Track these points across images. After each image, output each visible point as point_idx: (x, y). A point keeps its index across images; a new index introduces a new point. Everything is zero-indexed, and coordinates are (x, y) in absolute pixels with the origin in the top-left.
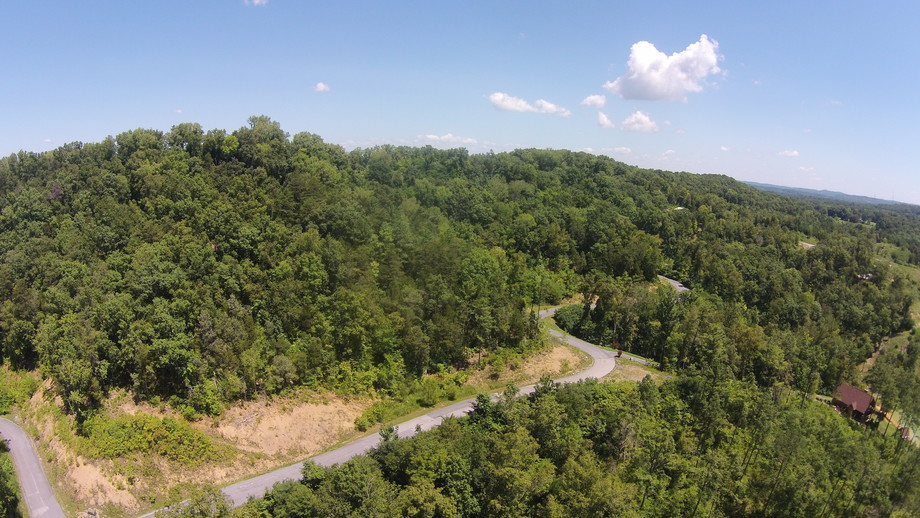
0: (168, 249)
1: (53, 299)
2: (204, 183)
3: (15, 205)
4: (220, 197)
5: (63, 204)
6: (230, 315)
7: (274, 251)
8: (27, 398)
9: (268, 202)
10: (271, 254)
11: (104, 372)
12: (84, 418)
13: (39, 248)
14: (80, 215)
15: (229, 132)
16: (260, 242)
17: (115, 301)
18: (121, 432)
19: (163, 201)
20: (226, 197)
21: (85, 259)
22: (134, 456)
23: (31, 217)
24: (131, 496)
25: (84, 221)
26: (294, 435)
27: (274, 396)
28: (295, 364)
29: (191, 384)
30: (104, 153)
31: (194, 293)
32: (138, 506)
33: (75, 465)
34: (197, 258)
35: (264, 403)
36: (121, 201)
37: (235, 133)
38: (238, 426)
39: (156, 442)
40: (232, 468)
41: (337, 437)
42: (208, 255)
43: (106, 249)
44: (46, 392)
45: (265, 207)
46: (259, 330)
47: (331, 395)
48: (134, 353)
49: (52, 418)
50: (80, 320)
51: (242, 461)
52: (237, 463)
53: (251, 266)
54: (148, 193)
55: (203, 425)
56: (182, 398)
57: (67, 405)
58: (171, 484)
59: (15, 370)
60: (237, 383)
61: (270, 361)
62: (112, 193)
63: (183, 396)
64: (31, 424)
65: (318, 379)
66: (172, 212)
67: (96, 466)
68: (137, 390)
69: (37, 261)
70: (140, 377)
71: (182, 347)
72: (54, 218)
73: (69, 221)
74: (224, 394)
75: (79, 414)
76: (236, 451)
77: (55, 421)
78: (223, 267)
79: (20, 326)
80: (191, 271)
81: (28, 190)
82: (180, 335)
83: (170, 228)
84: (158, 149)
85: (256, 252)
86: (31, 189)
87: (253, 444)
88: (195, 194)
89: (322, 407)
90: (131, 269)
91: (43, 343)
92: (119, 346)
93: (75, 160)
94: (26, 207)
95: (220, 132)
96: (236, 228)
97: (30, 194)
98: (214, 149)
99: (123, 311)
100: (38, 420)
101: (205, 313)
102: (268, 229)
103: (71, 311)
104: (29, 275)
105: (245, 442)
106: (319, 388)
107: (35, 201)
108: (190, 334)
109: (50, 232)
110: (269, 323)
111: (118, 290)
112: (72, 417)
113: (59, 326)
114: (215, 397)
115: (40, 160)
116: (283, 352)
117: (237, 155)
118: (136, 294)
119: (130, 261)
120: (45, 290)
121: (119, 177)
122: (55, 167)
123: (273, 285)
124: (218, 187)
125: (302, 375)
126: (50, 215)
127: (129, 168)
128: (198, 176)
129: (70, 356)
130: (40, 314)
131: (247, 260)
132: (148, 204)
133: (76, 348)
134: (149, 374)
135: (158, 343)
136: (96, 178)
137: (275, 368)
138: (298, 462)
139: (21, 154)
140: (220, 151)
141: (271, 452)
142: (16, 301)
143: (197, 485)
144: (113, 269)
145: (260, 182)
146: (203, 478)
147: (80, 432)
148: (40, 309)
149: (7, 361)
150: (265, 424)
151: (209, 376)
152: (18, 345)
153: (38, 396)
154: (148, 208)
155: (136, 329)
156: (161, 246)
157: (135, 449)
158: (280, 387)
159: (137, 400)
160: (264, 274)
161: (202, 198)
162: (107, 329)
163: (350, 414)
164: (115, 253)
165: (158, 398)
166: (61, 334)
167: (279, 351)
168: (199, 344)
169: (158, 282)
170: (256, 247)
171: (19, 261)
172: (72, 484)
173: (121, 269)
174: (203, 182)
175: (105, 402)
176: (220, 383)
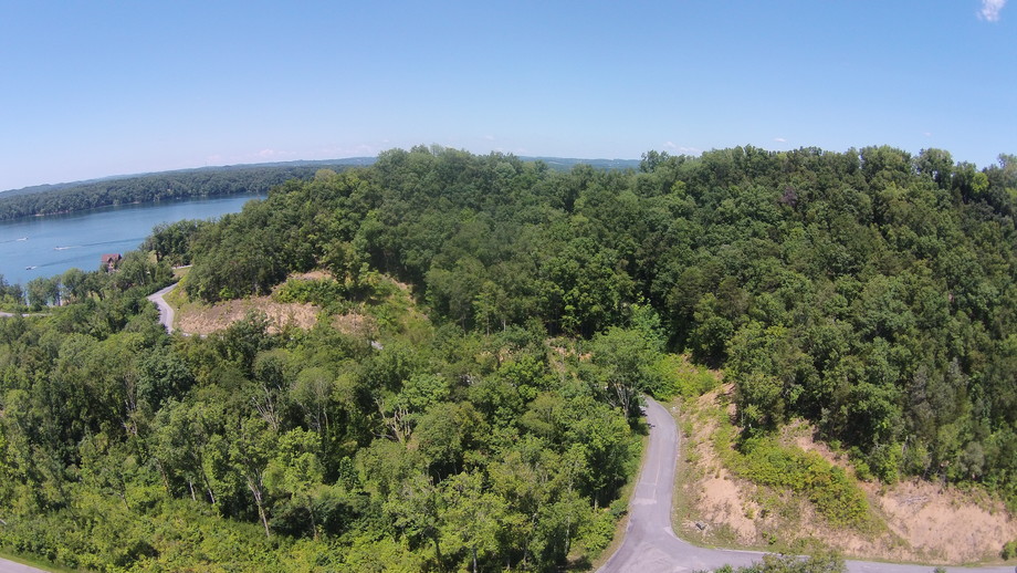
0: (904, 287)
1: (764, 306)
2: (951, 222)
3: (738, 199)
4: (966, 243)
5: (796, 211)
6: (947, 380)
7: (1008, 320)
8: (696, 394)
9: (1011, 260)
10: (1004, 323)
11: (795, 396)
12: (751, 436)
13: (761, 250)
14: (814, 226)
15: (979, 168)
16: (997, 304)
17: (834, 327)
18: (783, 463)
19: (907, 232)
20: (972, 244)
21: (811, 275)
22: (782, 491)
23: (756, 216)
24: (753, 528)
25: (818, 234)
26: (945, 537)
27: (951, 484)
28: (986, 457)
29: (879, 441)
30: (846, 165)
31: (918, 343)
32: (754, 540)
33: (714, 475)
34: (931, 305)
35: (938, 488)
36: (861, 222)
37: (985, 170)
38: (901, 503)
39: (813, 486)
40: (870, 544)
41: (981, 555)
42: (942, 305)
43: (837, 270)
44: (721, 396)
45: (1008, 265)
46: (968, 406)
47: (1000, 505)
48: (834, 387)
49: (716, 422)
50: (788, 337)
51: (884, 542)
52: (877, 541)
53: (982, 331)
54: (892, 219)
55: (869, 488)
56: (864, 452)
57: (739, 415)
58: (802, 534)
59: (695, 362)
60: (923, 456)
61: (964, 446)
62: (853, 211)
63: (865, 450)
64: (688, 419)
65: (998, 482)
66: (914, 247)
67: (736, 485)
68: (821, 427)
69: (755, 262)
70: (831, 416)
71: (886, 398)
72: (784, 224)
73: (801, 230)
74: (906, 464)
75: (747, 429)
76: (885, 528)
77: (716, 426)
78: (955, 323)
79: (717, 323)
80: (921, 319)
81: (755, 187)
82: (889, 385)
83: (911, 265)
84: (906, 172)
85: (990, 316)
86: (759, 187)
87: (904, 528)
88: (941, 233)
89: (986, 514)
90: (860, 298)
91: (738, 347)
92: (822, 376)
93: (812, 167)
94: (751, 204)
95: (970, 166)
96: (976, 282)
97: (759, 192)
98: (963, 185)
99: (839, 341)
100: (698, 419)
101: (923, 369)
102: (1007, 292)
103: (781, 324)
104: (742, 274)
105: (898, 523)
106: (995, 494)
107: (763, 201)
108: (900, 387)
109: (777, 236)
110: (980, 401)
111: (840, 316)
112: (738, 430)
113: (763, 335)
114: (895, 464)
115: (772, 159)
116: (981, 440)
117: (986, 196)
118: (858, 326)
119: (861, 290)
120: (758, 294)
121: (861, 194)
122: (789, 170)
123: (997, 359)
124: (965, 230)
125: (986, 472)
126: (779, 219)
127: (874, 187)
128: (945, 212)
129: (763, 369)
130: (745, 317)
131: (980, 323)
132: (891, 232)
133: (774, 363)
134: (841, 415)
135: (863, 386)
136: (836, 191)
137: (966, 454)
138: (932, 565)
139: (748, 149)
140: (969, 188)
141: (914, 544)
142: (720, 297)
143: (826, 546)
144: (840, 293)
145: (1007, 233)
146: (836, 541)
147: (738, 447)
148: (747, 312)
149: (688, 352)
150: (927, 511)
151: (901, 439)
152: (708, 340)
153: (710, 396)
154: (890, 236)
155: (846, 364)
156: (896, 282)
157: (788, 484)
158: (961, 477)
159: (816, 438)
160: (992, 343)
161: (948, 238)
162: (815, 355)
163: (1005, 534)
164: (846, 276)
165: (838, 443)
166: (762, 344)
167: (978, 437)
168: (905, 401)
169: (884, 321)
170: (992, 310)
171: (734, 257)
172: (699, 491)
173: (849, 296)
174: (949, 219)
175: (782, 428)
176: (907, 451)
